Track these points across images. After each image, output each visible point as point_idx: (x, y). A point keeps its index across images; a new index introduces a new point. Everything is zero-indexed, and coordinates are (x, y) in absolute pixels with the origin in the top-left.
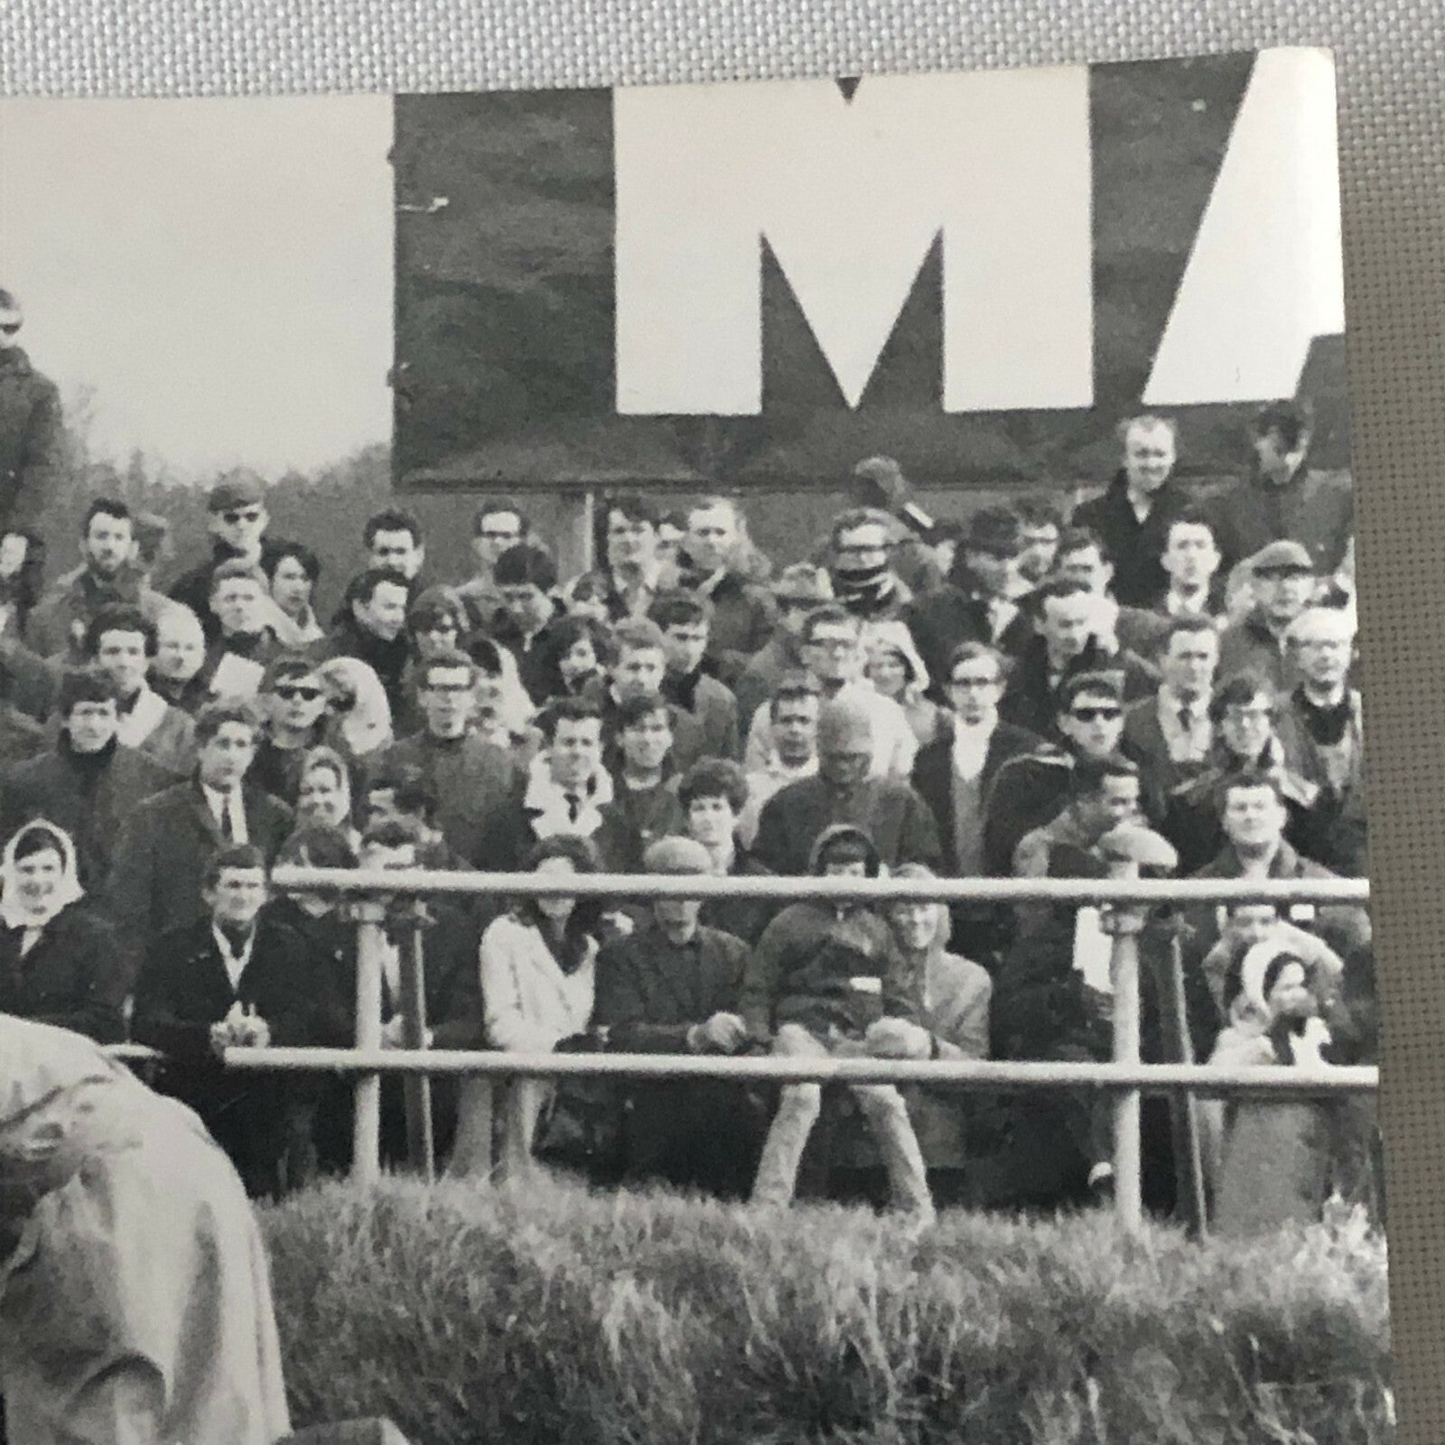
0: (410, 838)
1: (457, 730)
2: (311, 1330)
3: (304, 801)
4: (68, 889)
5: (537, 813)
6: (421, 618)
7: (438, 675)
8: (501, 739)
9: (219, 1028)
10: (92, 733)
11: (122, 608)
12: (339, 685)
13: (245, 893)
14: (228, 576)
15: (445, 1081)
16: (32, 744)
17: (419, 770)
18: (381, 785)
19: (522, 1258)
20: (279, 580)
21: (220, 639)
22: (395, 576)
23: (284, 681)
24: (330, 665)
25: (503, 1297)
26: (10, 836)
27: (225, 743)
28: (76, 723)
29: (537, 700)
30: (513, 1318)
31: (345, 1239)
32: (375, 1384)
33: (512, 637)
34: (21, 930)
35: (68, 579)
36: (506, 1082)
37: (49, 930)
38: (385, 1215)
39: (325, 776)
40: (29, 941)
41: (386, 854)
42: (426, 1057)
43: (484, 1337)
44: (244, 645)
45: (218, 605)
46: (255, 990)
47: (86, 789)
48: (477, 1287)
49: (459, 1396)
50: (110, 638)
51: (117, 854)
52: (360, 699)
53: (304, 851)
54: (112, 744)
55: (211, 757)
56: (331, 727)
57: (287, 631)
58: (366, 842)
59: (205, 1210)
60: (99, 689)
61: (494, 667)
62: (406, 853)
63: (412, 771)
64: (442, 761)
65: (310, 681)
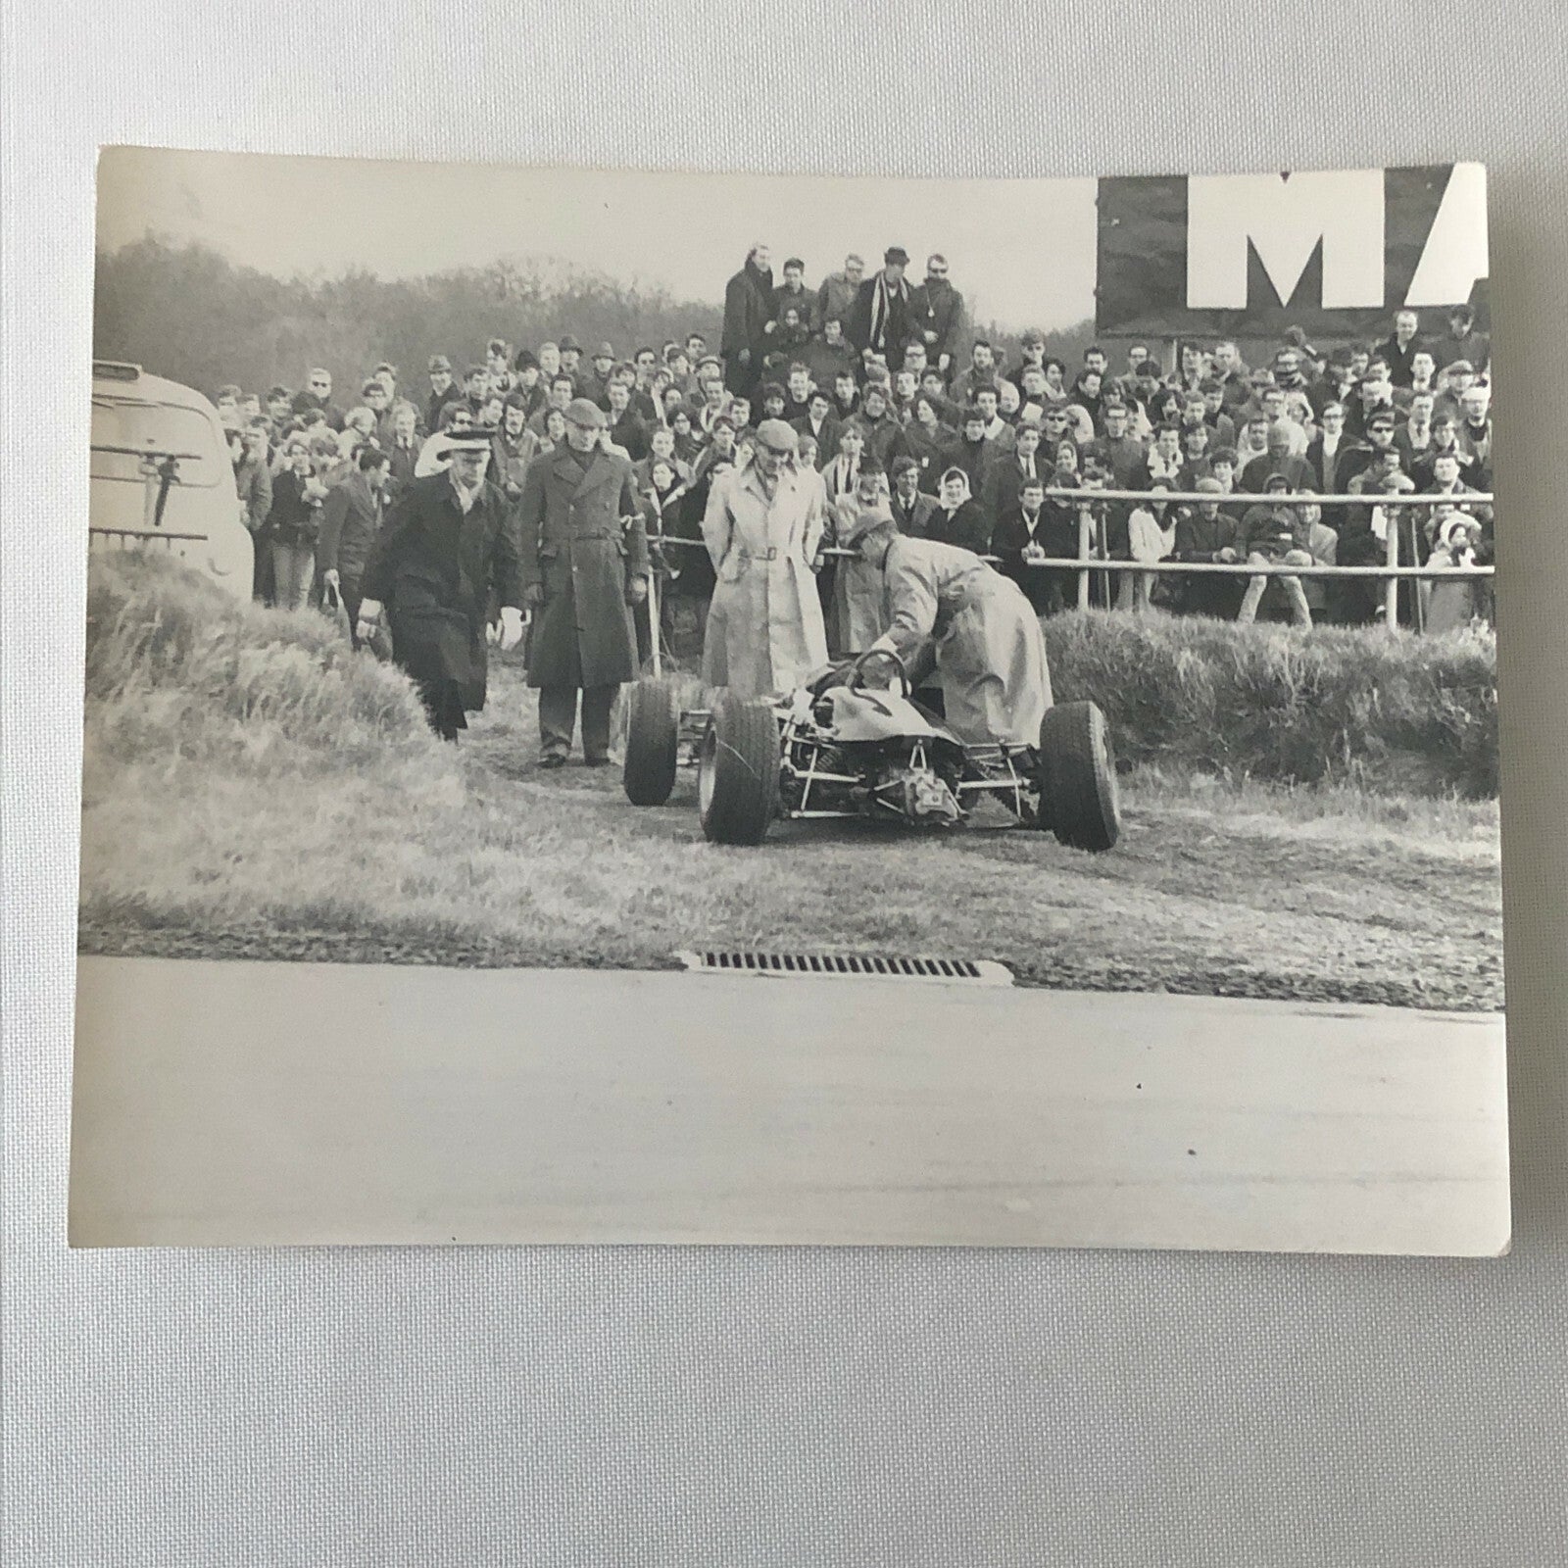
0: (1101, 477)
1: (1120, 434)
2: (1061, 667)
3: (1058, 462)
4: (965, 494)
5: (1152, 468)
6: (1106, 389)
7: (1113, 413)
8: (1138, 438)
9: (1025, 550)
10: (975, 434)
11: (987, 384)
12: (1072, 416)
13: (1035, 498)
14: (1029, 371)
15: (1115, 573)
16: (951, 437)
17: (1104, 451)
18: (1089, 456)
19: (1146, 641)
20: (1049, 374)
21: (1025, 397)
22: (1096, 373)
23: (1051, 414)
24: (1069, 408)
25: (1137, 656)
26: (943, 473)
27: (1027, 438)
28: (969, 429)
29: (1153, 423)
30: (1141, 665)
31: (1075, 633)
32: (1087, 688)
33: (1143, 398)
34: (947, 511)
35: (966, 372)
36: (1139, 574)
37: (958, 511)
38: (1091, 623)
39: (1067, 452)
40: (951, 514)
41: (1092, 484)
42: (1107, 563)
43: (1130, 671)
44: (1035, 399)
45: (1025, 383)
46: (1039, 536)
47: (973, 455)
48: (1127, 652)
49: (1120, 694)
50: (983, 395)
51: (984, 481)
52: (1081, 422)
53: (1058, 482)
54: (983, 438)
55: (1022, 444)
56: (1069, 433)
57: (1052, 393)
58: (1083, 478)
59: (1020, 620)
60: (978, 415)
61: (1135, 409)
62: (1099, 483)
63: (1102, 452)
64: (1114, 448)
65: (1062, 414)
